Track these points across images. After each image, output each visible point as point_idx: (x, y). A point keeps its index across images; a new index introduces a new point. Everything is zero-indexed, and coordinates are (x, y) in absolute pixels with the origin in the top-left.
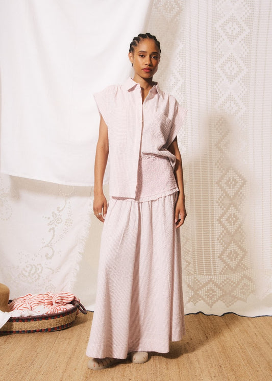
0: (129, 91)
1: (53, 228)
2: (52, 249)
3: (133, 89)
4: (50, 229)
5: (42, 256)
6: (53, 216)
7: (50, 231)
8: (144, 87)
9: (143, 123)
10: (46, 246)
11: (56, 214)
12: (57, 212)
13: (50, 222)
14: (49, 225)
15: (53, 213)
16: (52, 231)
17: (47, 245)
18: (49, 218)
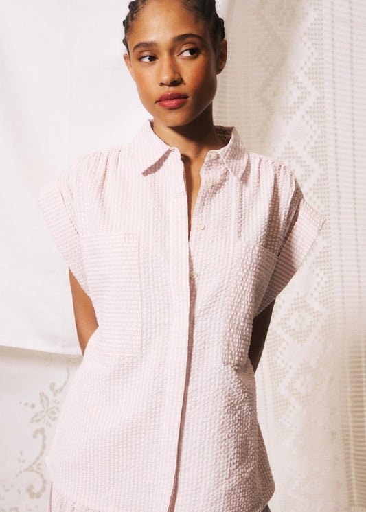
0: (146, 173)
1: (42, 431)
2: (42, 476)
3: (158, 165)
4: (36, 432)
5: (19, 491)
6: (42, 401)
7: (35, 436)
8: (190, 154)
9: (191, 279)
10: (27, 470)
11: (47, 398)
12: (49, 394)
13: (36, 415)
14: (32, 421)
15: (42, 394)
16: (40, 436)
17: (31, 466)
18: (33, 406)
